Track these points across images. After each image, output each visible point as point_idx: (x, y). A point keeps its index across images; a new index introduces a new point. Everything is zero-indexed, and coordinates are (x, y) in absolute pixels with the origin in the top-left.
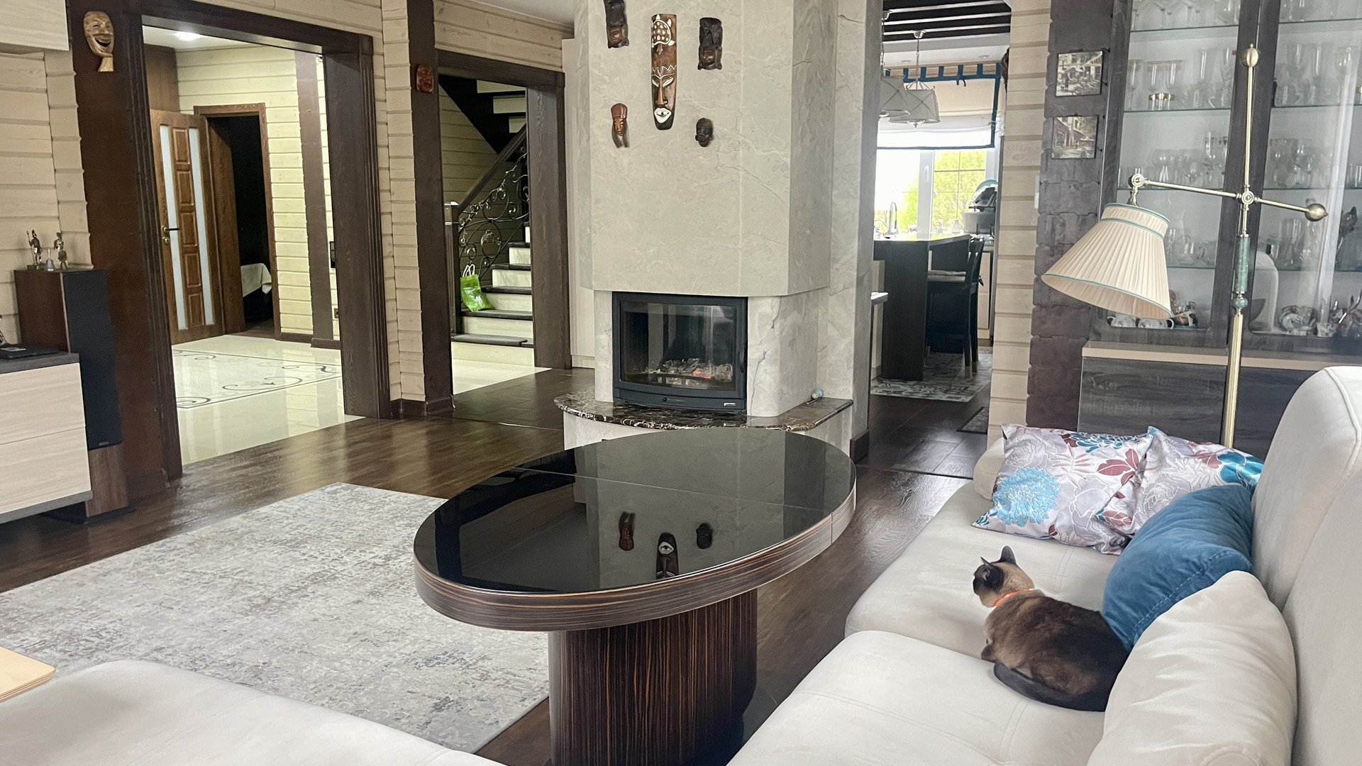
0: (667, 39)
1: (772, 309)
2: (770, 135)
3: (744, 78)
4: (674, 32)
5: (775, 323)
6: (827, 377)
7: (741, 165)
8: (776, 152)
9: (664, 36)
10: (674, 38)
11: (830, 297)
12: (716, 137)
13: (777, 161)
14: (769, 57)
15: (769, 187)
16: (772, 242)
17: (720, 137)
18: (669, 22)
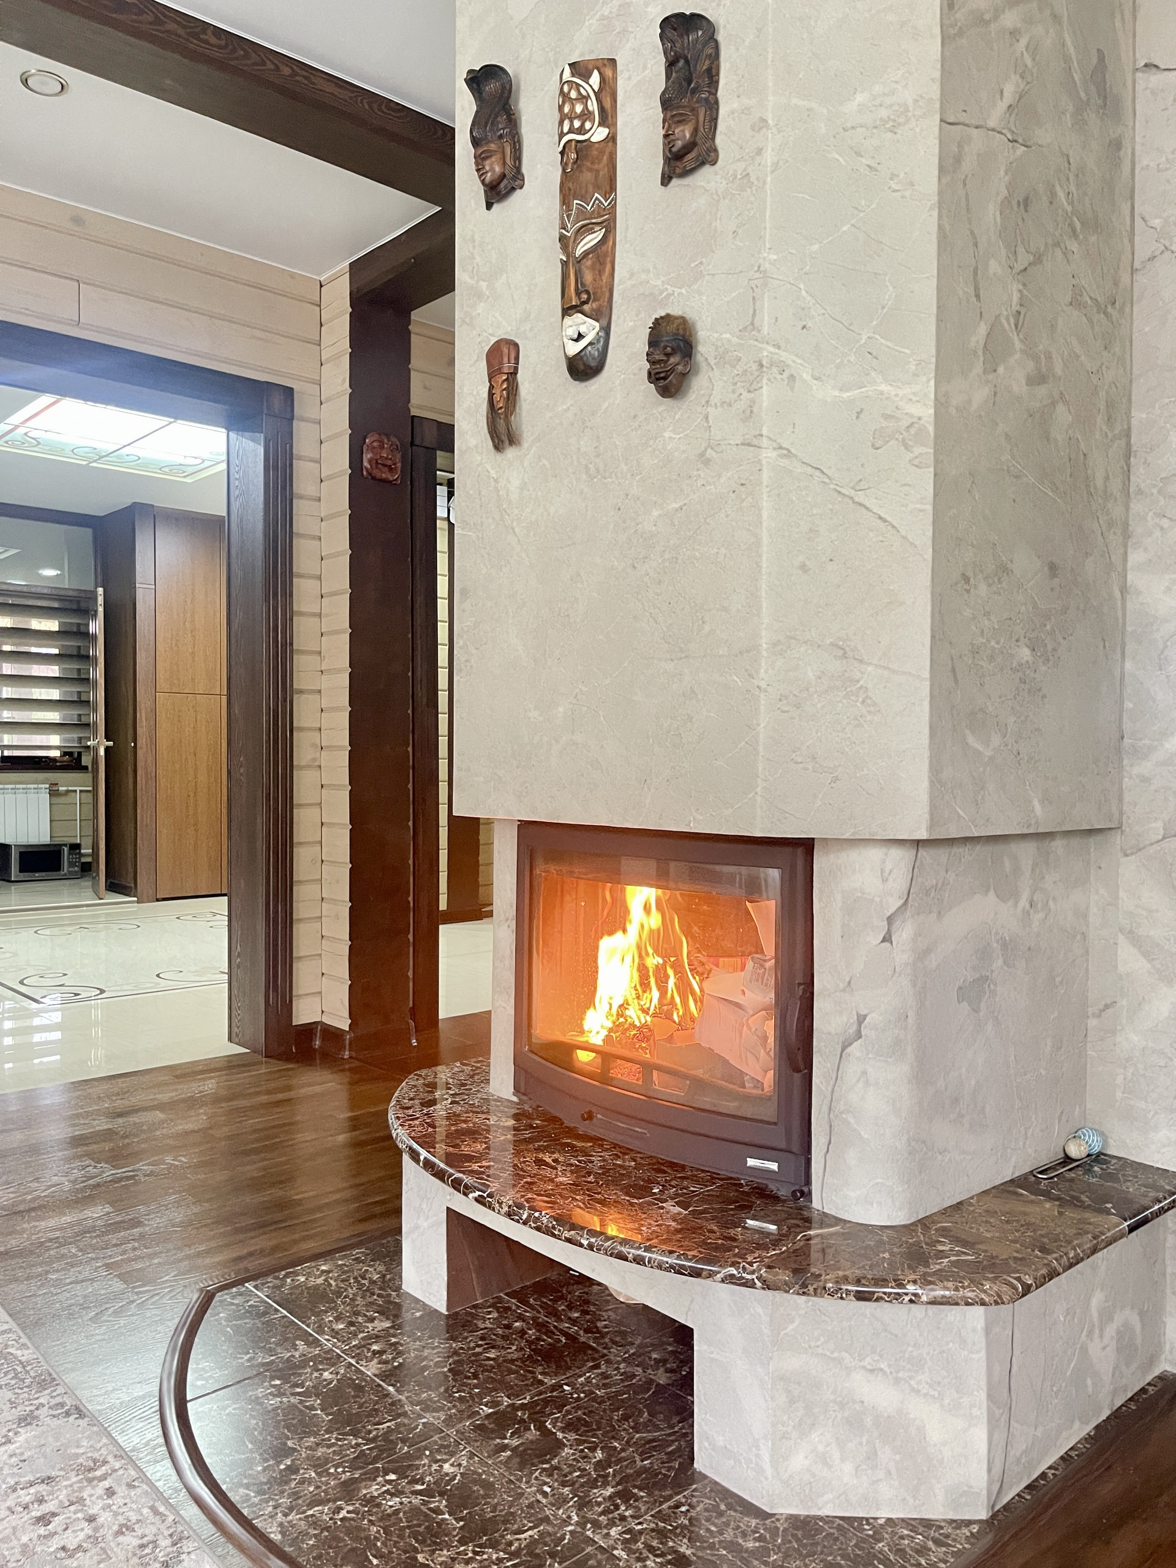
0: (588, 125)
1: (885, 881)
2: (864, 337)
3: (776, 166)
4: (607, 104)
5: (897, 924)
6: (1119, 1095)
7: (765, 432)
8: (884, 387)
9: (579, 117)
10: (607, 117)
11: (1124, 860)
12: (703, 366)
13: (887, 417)
14: (860, 98)
15: (860, 497)
16: (870, 669)
17: (712, 362)
18: (595, 79)
